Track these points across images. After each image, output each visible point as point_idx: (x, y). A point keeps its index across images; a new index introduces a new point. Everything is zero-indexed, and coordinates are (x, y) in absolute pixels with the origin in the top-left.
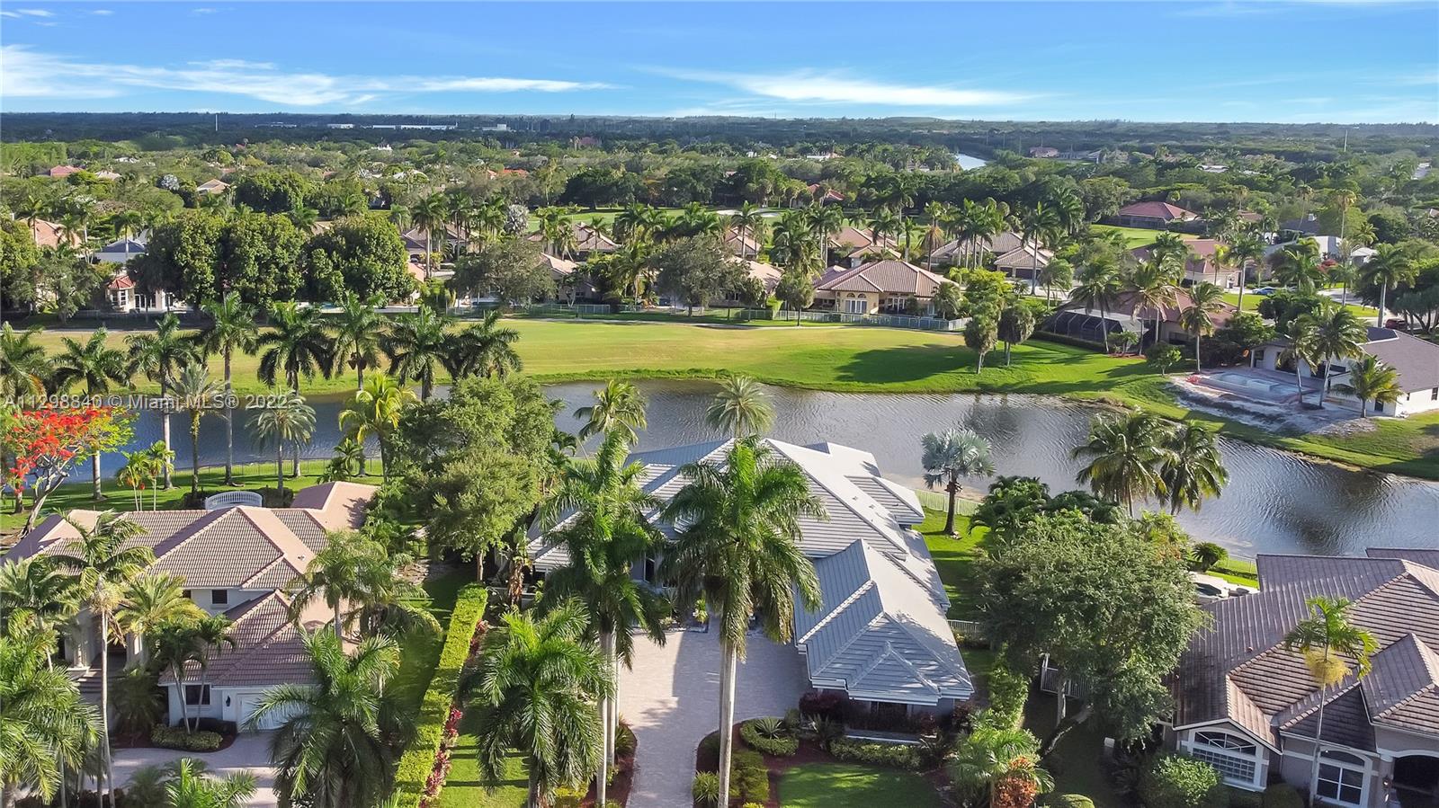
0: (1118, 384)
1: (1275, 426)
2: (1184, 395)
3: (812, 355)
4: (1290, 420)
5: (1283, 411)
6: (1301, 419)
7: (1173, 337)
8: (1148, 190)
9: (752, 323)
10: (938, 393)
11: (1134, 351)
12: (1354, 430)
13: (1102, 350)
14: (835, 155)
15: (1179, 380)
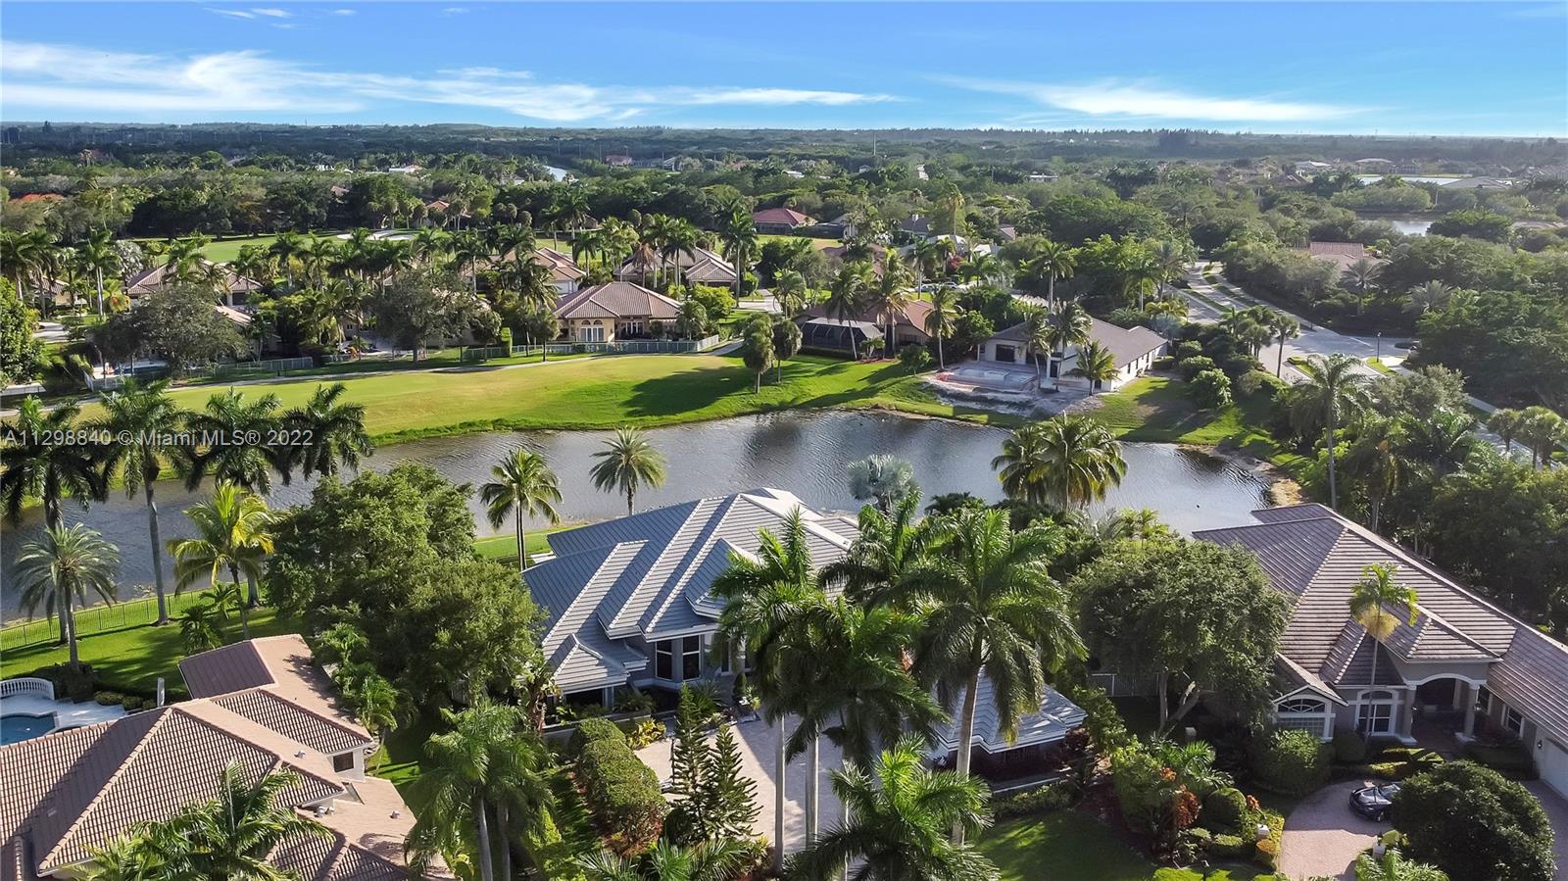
0: (881, 389)
1: (1027, 413)
2: (943, 393)
3: (590, 392)
4: (1037, 405)
5: (1031, 398)
6: (1045, 403)
7: (903, 339)
8: (762, 196)
9: (490, 362)
10: (729, 417)
11: (879, 354)
12: (1089, 407)
13: (851, 358)
14: (417, 167)
15: (931, 378)
